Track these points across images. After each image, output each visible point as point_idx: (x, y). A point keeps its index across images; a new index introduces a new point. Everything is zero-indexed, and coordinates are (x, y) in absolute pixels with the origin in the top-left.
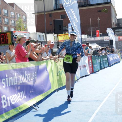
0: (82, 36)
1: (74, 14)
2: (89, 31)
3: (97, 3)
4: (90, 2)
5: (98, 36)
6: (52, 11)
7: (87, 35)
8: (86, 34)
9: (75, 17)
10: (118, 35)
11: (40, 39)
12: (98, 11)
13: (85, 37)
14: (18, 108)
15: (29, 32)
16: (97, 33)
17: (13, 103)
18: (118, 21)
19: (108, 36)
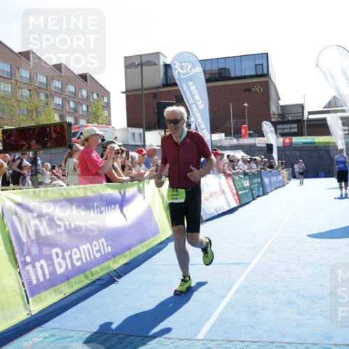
0: (213, 135)
1: (195, 92)
2: (227, 126)
3: (243, 75)
4: (229, 73)
5: (244, 136)
6: (159, 87)
7: (223, 134)
8: (221, 132)
9: (197, 97)
10: (283, 135)
11: (134, 141)
12: (246, 90)
13: (220, 138)
14: (88, 273)
15: (113, 127)
16: (243, 131)
17: (78, 264)
18: (281, 109)
19: (263, 136)
